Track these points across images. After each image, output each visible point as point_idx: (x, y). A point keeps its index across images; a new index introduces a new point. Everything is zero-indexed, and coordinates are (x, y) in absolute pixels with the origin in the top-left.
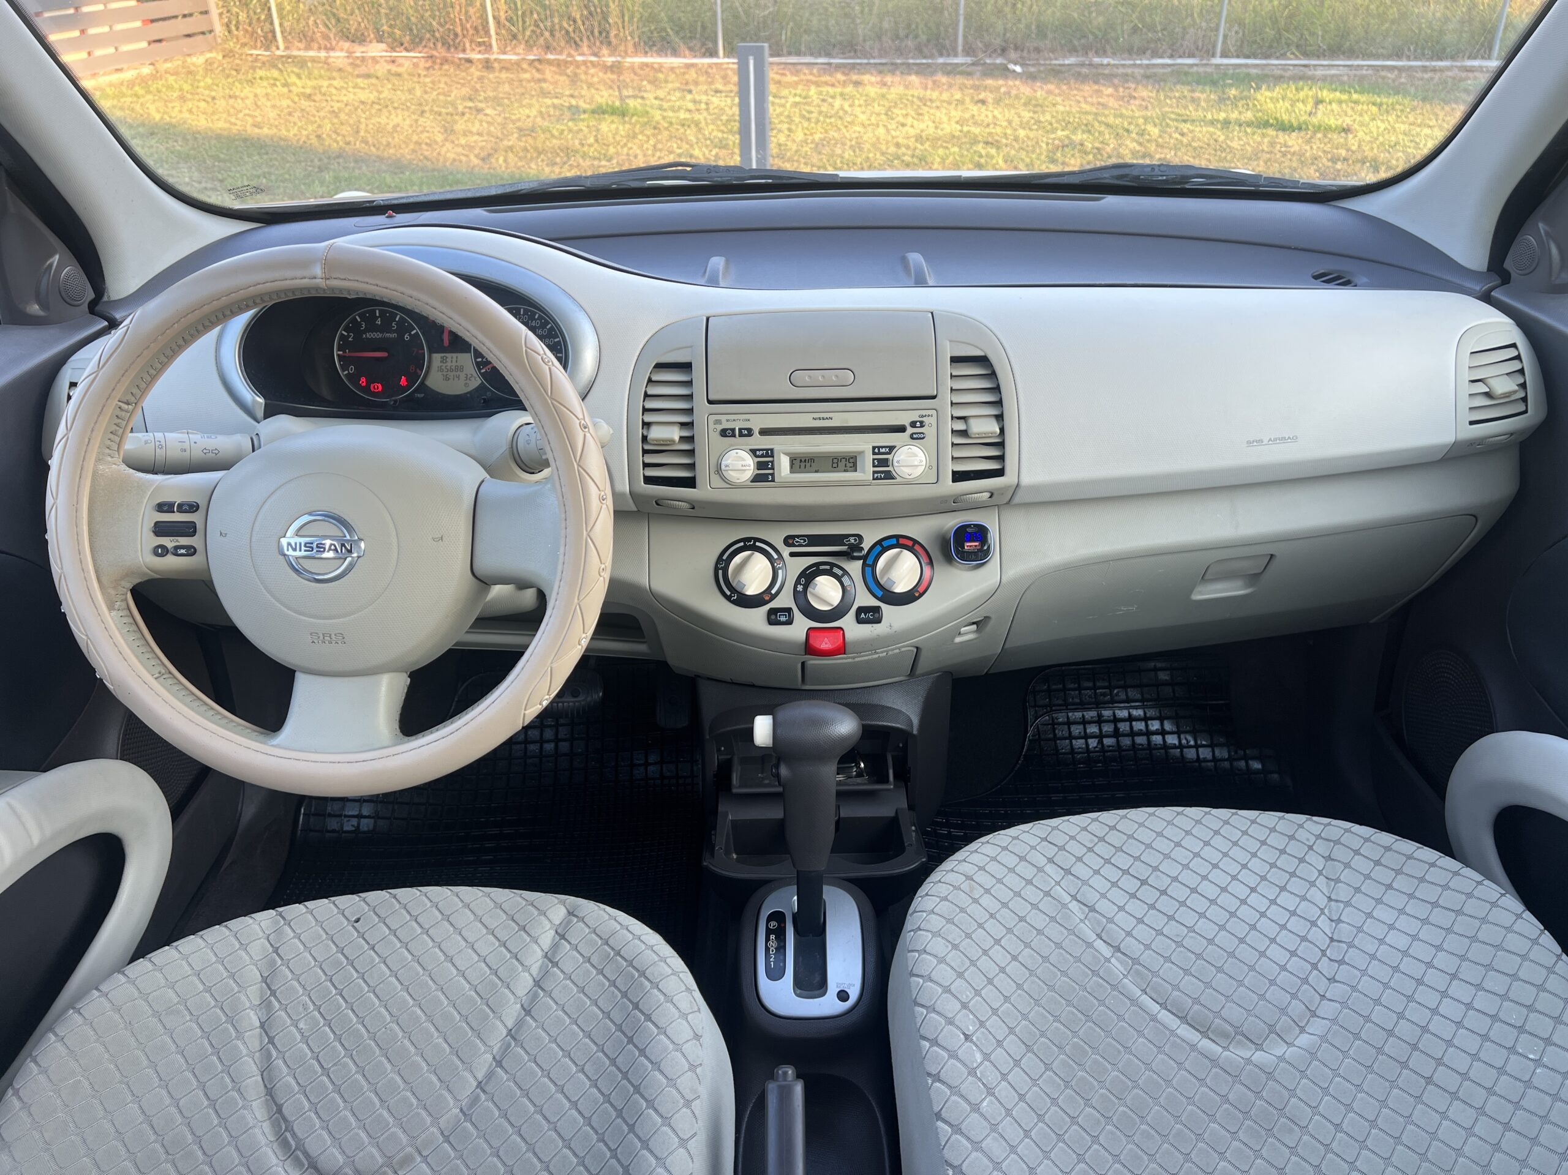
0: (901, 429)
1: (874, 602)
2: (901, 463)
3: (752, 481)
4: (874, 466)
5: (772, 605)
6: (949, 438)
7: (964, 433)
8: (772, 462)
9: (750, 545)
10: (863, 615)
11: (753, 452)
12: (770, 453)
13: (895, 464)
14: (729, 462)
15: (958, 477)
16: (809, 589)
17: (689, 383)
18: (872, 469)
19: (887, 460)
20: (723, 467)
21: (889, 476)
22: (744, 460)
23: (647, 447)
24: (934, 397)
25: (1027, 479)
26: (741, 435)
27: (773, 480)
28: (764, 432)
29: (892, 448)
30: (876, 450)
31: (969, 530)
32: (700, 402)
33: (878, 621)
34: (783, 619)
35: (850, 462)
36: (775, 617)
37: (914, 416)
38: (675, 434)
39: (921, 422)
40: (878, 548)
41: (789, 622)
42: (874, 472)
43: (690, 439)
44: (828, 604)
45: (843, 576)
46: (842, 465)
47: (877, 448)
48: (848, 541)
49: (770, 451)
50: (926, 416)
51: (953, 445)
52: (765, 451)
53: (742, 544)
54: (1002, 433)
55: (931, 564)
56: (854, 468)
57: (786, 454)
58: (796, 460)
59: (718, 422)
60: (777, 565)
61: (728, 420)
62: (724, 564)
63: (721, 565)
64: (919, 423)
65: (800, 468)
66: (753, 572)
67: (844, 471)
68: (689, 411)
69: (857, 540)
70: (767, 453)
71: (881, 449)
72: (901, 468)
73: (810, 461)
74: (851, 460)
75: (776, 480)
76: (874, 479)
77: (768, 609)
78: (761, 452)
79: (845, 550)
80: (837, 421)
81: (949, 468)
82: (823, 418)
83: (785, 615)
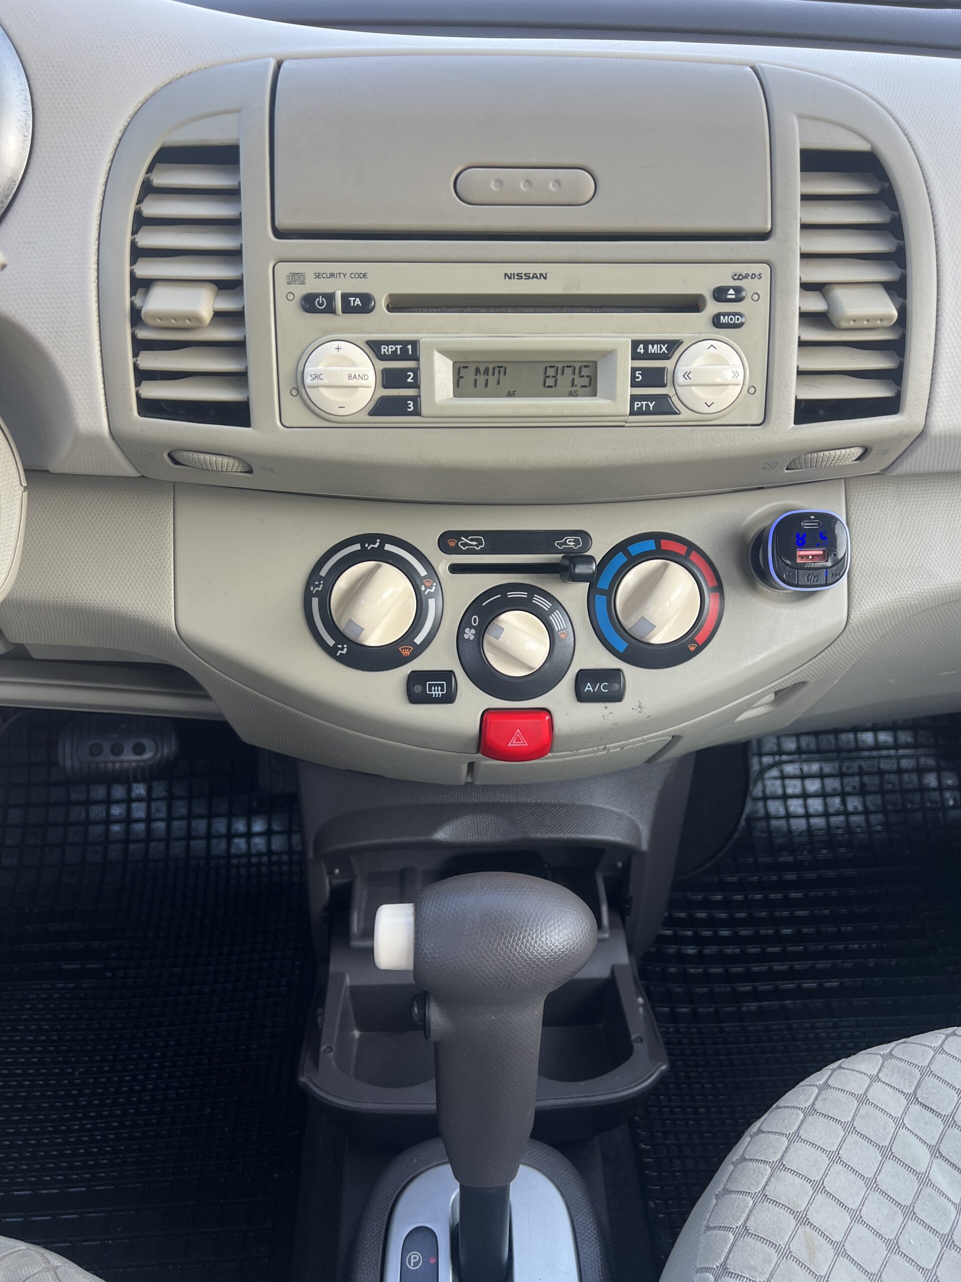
0: (692, 304)
1: (608, 661)
2: (694, 379)
3: (371, 414)
4: (634, 385)
5: (421, 663)
6: (794, 331)
7: (823, 318)
8: (416, 371)
9: (374, 548)
10: (589, 687)
11: (374, 347)
12: (409, 350)
13: (680, 379)
14: (320, 367)
15: (807, 412)
16: (488, 637)
17: (232, 194)
18: (629, 391)
19: (662, 370)
20: (308, 380)
21: (664, 406)
22: (354, 364)
23: (143, 334)
24: (763, 236)
26: (347, 309)
27: (417, 412)
28: (399, 304)
29: (673, 345)
30: (640, 350)
31: (806, 525)
32: (257, 235)
33: (617, 697)
34: (437, 692)
35: (582, 373)
36: (421, 688)
37: (722, 276)
38: (203, 305)
39: (738, 290)
40: (621, 559)
41: (449, 698)
42: (634, 398)
43: (235, 318)
44: (523, 665)
45: (551, 611)
46: (564, 380)
47: (642, 346)
48: (560, 545)
49: (409, 347)
50: (746, 277)
51: (802, 344)
52: (399, 347)
53: (357, 547)
54: (903, 321)
55: (719, 588)
56: (591, 388)
57: (446, 353)
58: (467, 367)
59: (296, 278)
60: (426, 588)
61: (318, 276)
62: (321, 586)
63: (316, 589)
64: (731, 292)
65: (475, 386)
66: (379, 601)
67: (571, 394)
68: (234, 256)
69: (577, 542)
70: (404, 350)
71: (650, 346)
72: (693, 388)
73: (497, 370)
74: (585, 372)
75: (424, 411)
76: (632, 413)
77: (409, 672)
78: (392, 348)
79: (555, 562)
80: (556, 283)
81: (790, 393)
82: (527, 276)
83: (438, 685)
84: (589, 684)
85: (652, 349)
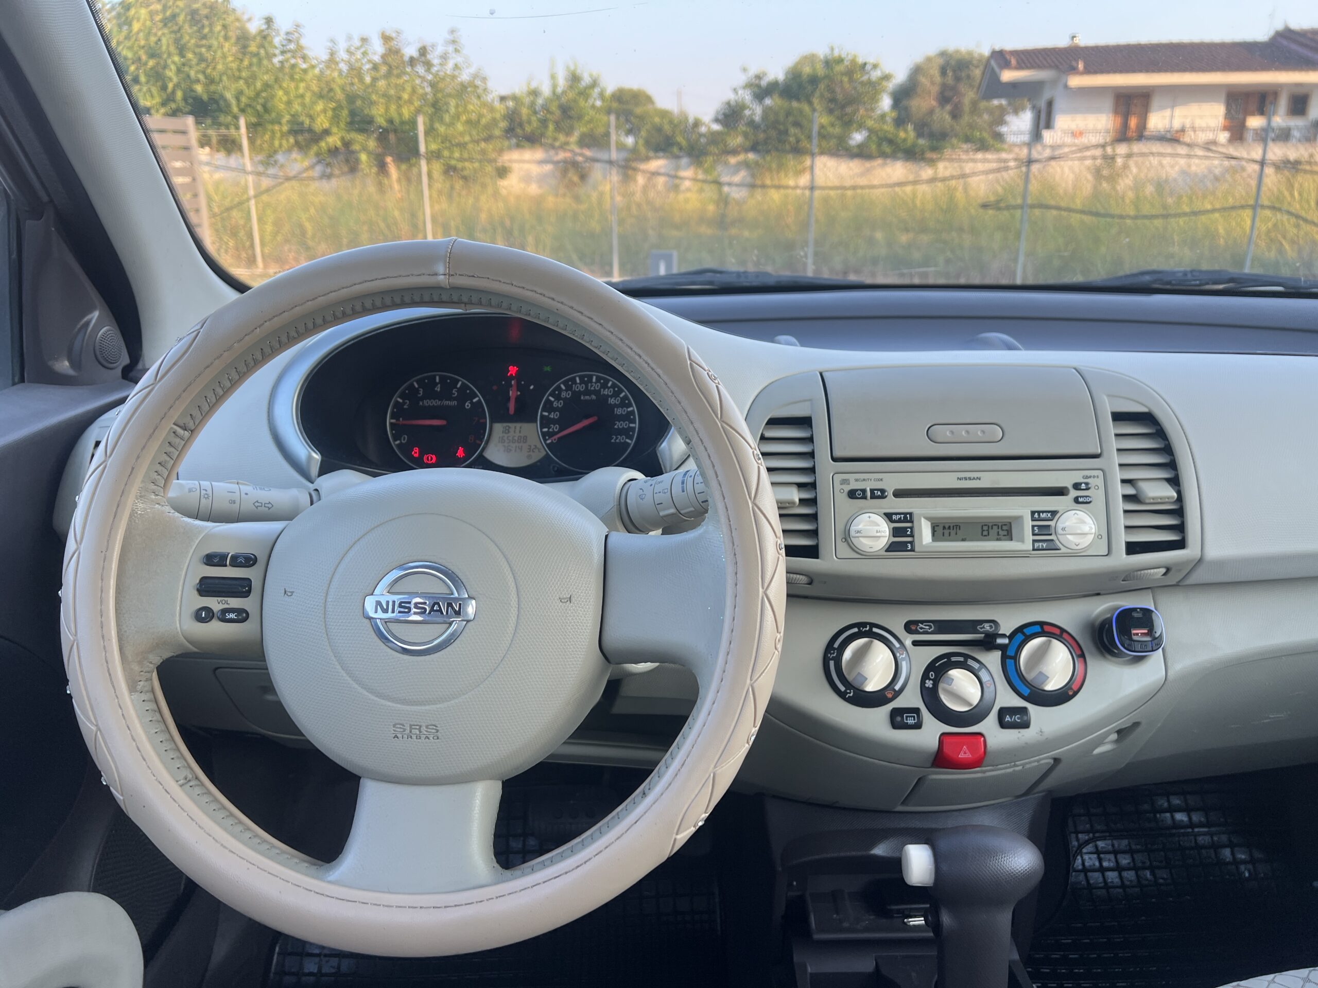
0: (1060, 492)
1: (1018, 702)
2: (1066, 531)
3: (886, 551)
4: (1034, 534)
5: (898, 703)
6: (1120, 506)
7: (1136, 498)
8: (912, 528)
9: (866, 630)
10: (1008, 718)
11: (889, 516)
12: (908, 517)
13: (1060, 531)
14: (860, 527)
15: (1133, 548)
16: (942, 686)
17: (810, 440)
18: (1031, 538)
19: (1049, 526)
20: (852, 533)
21: (1052, 547)
22: (878, 525)
24: (1097, 456)
25: (1214, 552)
26: (873, 497)
27: (912, 550)
28: (899, 494)
30: (1036, 516)
31: (1135, 615)
32: (823, 460)
33: (1026, 725)
34: (911, 721)
35: (1003, 530)
36: (899, 719)
37: (1078, 477)
38: (795, 495)
39: (1086, 484)
40: (1020, 637)
41: (918, 726)
42: (1034, 541)
43: (813, 502)
44: (965, 702)
45: (980, 669)
46: (993, 532)
47: (1036, 514)
48: (981, 628)
49: (908, 516)
50: (1090, 477)
51: (1126, 512)
52: (902, 516)
53: (856, 630)
54: (1180, 499)
55: (1082, 656)
56: (1009, 536)
57: (927, 518)
58: (938, 526)
59: (845, 482)
60: (900, 654)
61: (857, 480)
62: (835, 654)
63: (832, 655)
64: (1083, 485)
65: (943, 535)
66: (875, 664)
67: (998, 540)
68: (811, 471)
69: (991, 627)
70: (905, 517)
71: (1041, 514)
72: (1068, 536)
73: (955, 527)
74: (1004, 528)
75: (916, 549)
76: (1034, 550)
77: (891, 708)
78: (898, 516)
79: (979, 639)
80: (987, 481)
81: (1122, 538)
82: (970, 479)
83: (911, 717)
84: (1008, 716)
85: (1043, 516)
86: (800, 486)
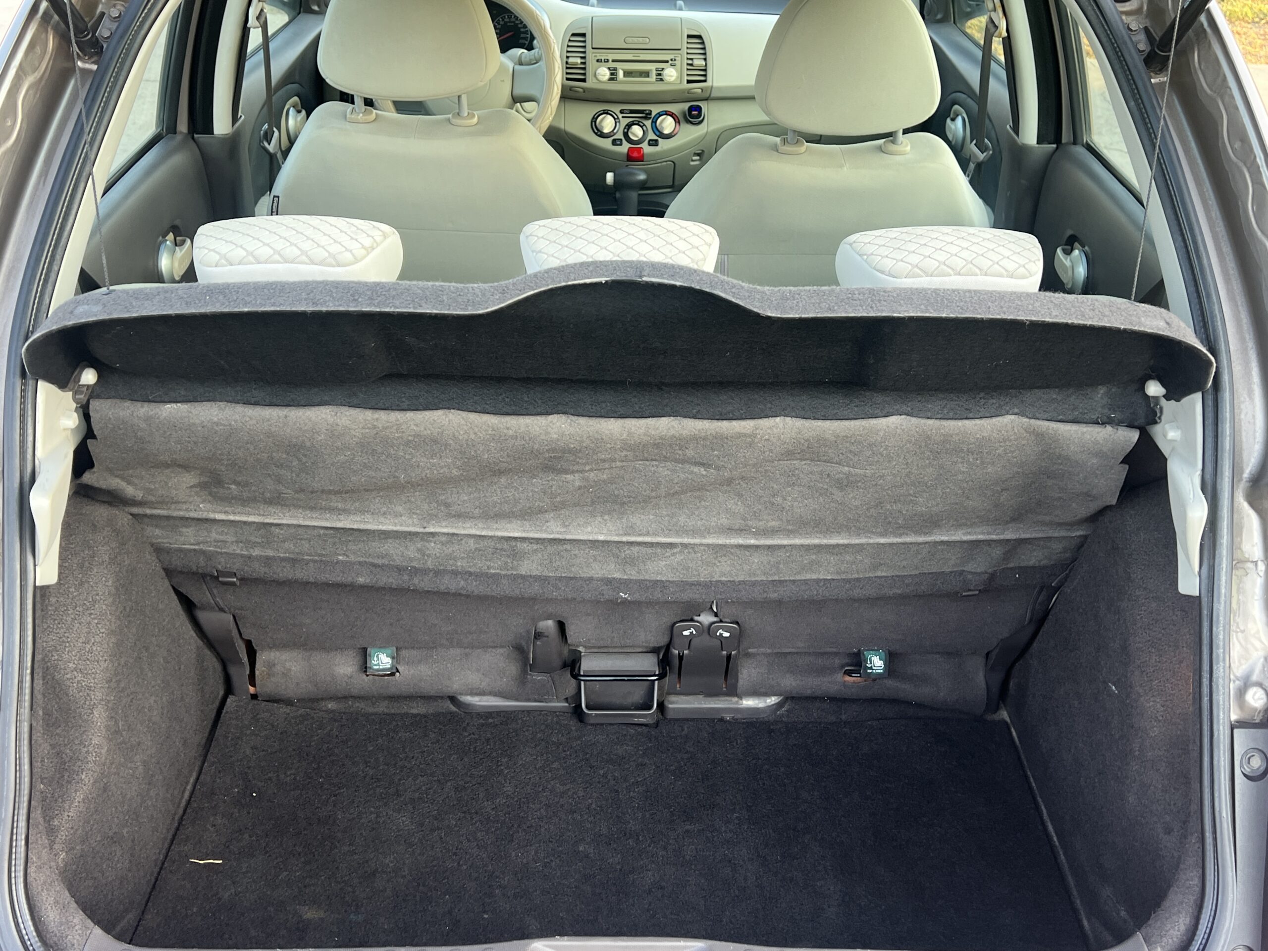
0: (667, 62)
1: (655, 138)
2: (667, 75)
3: (608, 81)
4: (656, 76)
5: (615, 137)
6: (685, 67)
7: (691, 65)
8: (616, 73)
9: (606, 112)
10: (651, 143)
11: (609, 68)
12: (615, 69)
13: (665, 75)
14: (599, 72)
15: (689, 82)
16: (630, 130)
17: (584, 41)
19: (661, 73)
20: (597, 74)
21: (662, 80)
22: (605, 72)
23: (568, 66)
24: (680, 50)
25: (715, 84)
26: (604, 62)
27: (616, 80)
28: (613, 61)
29: (663, 69)
30: (657, 70)
32: (589, 49)
33: (657, 145)
34: (618, 143)
35: (646, 74)
36: (614, 142)
37: (672, 57)
38: (579, 61)
39: (675, 59)
40: (658, 115)
41: (621, 145)
42: (656, 79)
43: (584, 63)
44: (637, 137)
45: (643, 126)
46: (643, 75)
48: (646, 112)
50: (677, 57)
51: (687, 69)
53: (602, 112)
54: (706, 65)
56: (648, 76)
57: (623, 70)
58: (625, 72)
59: (595, 56)
60: (617, 120)
61: (599, 56)
62: (595, 120)
65: (627, 76)
66: (608, 123)
67: (645, 78)
68: (584, 52)
69: (649, 112)
73: (631, 73)
75: (618, 80)
76: (656, 81)
77: (613, 139)
78: (612, 69)
79: (645, 116)
80: (642, 57)
81: (686, 78)
82: (637, 56)
83: (619, 141)
86: (582, 58)
